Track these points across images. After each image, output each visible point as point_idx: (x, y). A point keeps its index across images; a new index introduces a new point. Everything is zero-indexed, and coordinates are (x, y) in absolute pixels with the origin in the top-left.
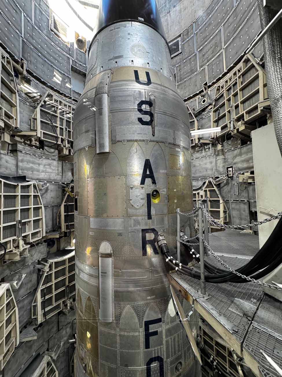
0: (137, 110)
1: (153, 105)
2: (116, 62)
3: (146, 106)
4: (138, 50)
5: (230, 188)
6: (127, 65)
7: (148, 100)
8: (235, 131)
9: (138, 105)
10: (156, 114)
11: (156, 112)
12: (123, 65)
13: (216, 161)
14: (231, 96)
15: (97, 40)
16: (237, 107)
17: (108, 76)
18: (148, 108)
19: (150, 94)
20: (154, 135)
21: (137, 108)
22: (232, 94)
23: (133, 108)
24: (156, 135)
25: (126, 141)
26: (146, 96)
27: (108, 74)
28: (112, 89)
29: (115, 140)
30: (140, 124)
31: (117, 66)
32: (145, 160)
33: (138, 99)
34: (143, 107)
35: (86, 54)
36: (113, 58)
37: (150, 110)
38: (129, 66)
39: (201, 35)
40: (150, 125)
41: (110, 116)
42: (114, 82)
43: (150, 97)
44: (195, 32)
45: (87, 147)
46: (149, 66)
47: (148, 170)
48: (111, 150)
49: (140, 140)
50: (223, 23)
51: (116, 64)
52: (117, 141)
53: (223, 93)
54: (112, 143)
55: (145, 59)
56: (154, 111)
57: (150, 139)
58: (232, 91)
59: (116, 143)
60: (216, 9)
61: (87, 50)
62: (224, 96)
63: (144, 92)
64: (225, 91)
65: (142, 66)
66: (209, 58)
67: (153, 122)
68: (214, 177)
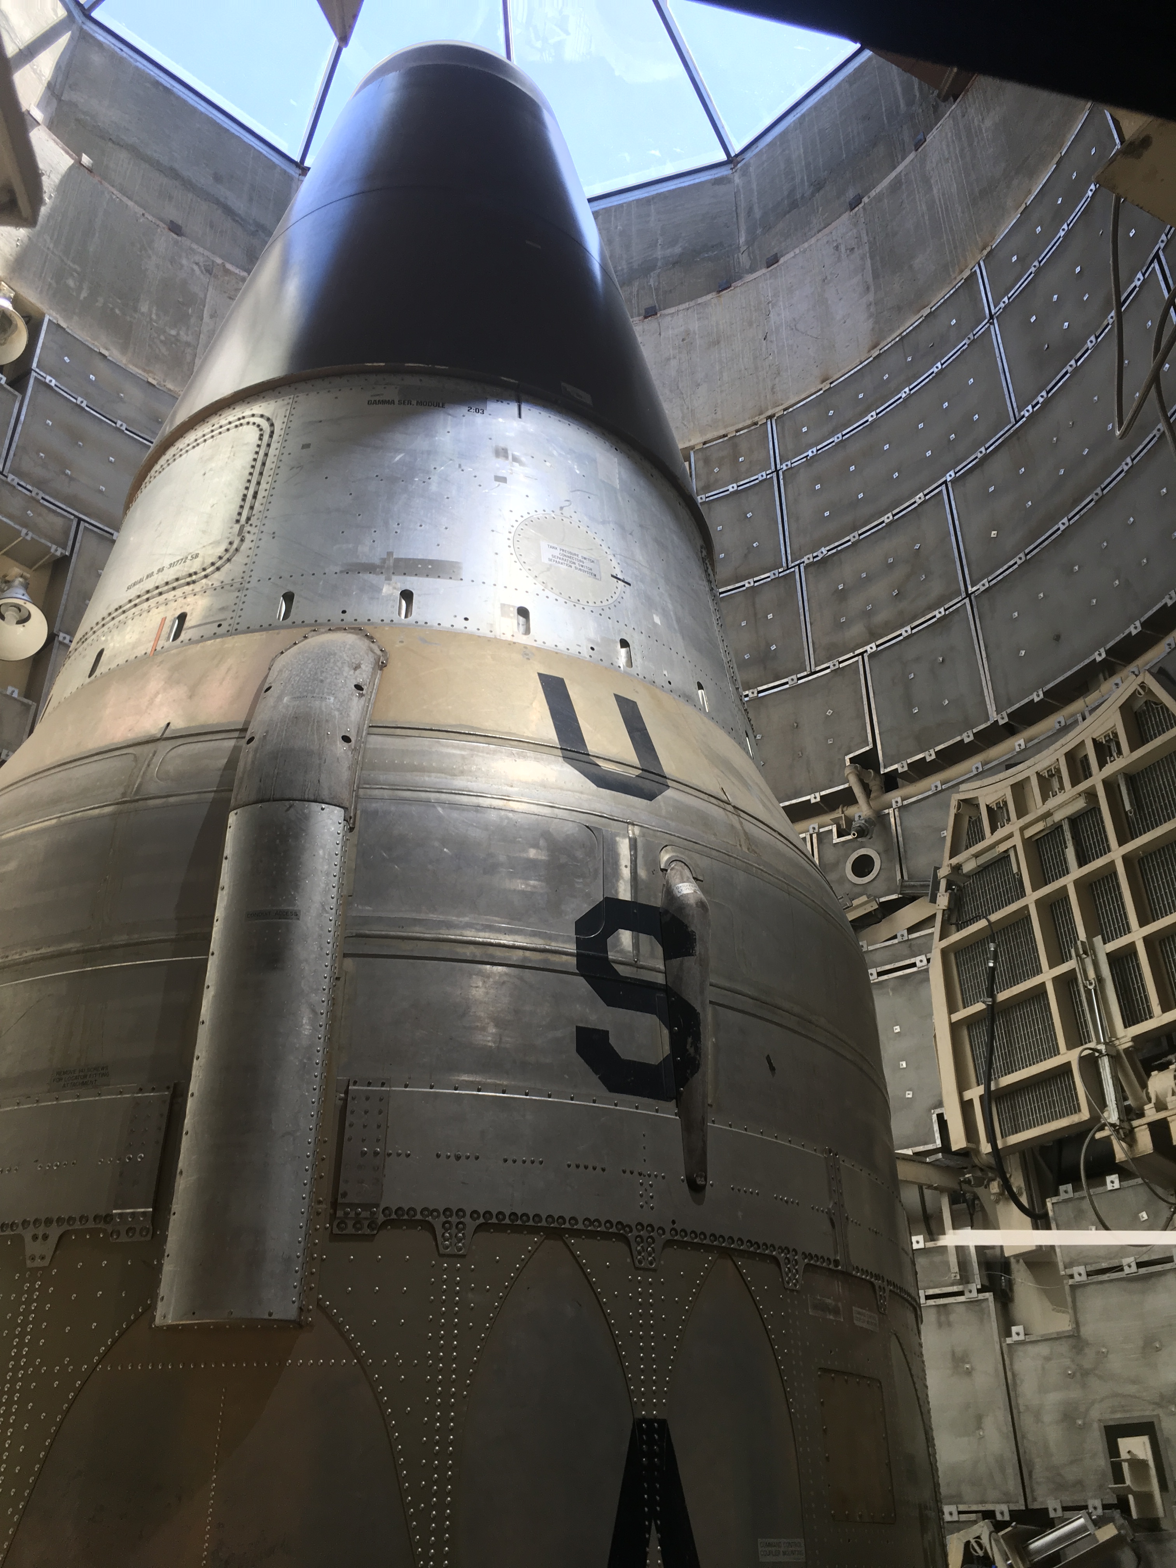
0: (573, 960)
1: (698, 948)
2: (407, 595)
3: (636, 945)
4: (557, 553)
6: (485, 631)
7: (657, 901)
8: (1145, 1141)
9: (583, 925)
10: (709, 1010)
11: (711, 994)
12: (460, 624)
13: (1007, 1356)
14: (1068, 881)
15: (265, 425)
16: (1124, 963)
17: (360, 681)
18: (651, 963)
19: (665, 857)
20: (696, 1188)
21: (572, 948)
22: (1076, 872)
23: (539, 943)
24: (712, 1185)
25: (467, 1220)
26: (642, 873)
27: (355, 669)
28: (382, 777)
29: (366, 1206)
30: (594, 1078)
31: (410, 618)
32: (633, 1431)
33: (579, 883)
34: (622, 952)
35: (20, 397)
36: (384, 561)
37: (665, 973)
38: (503, 638)
39: (818, 487)
40: (668, 1099)
41: (342, 979)
42: (398, 731)
43: (668, 882)
44: (781, 464)
45: (45, 1237)
46: (630, 662)
47: (654, 1536)
48: (318, 1305)
49: (591, 1223)
50: (952, 473)
51: (404, 603)
52: (381, 1218)
53: (1002, 848)
54: (336, 1231)
55: (601, 612)
56: (702, 992)
57: (674, 1222)
58: (1070, 853)
59: (370, 1238)
60: (904, 395)
61: (34, 374)
62: (1015, 870)
63: (627, 841)
64: (1017, 840)
65: (586, 652)
66: (881, 617)
67: (698, 1076)
68: (1004, 1508)
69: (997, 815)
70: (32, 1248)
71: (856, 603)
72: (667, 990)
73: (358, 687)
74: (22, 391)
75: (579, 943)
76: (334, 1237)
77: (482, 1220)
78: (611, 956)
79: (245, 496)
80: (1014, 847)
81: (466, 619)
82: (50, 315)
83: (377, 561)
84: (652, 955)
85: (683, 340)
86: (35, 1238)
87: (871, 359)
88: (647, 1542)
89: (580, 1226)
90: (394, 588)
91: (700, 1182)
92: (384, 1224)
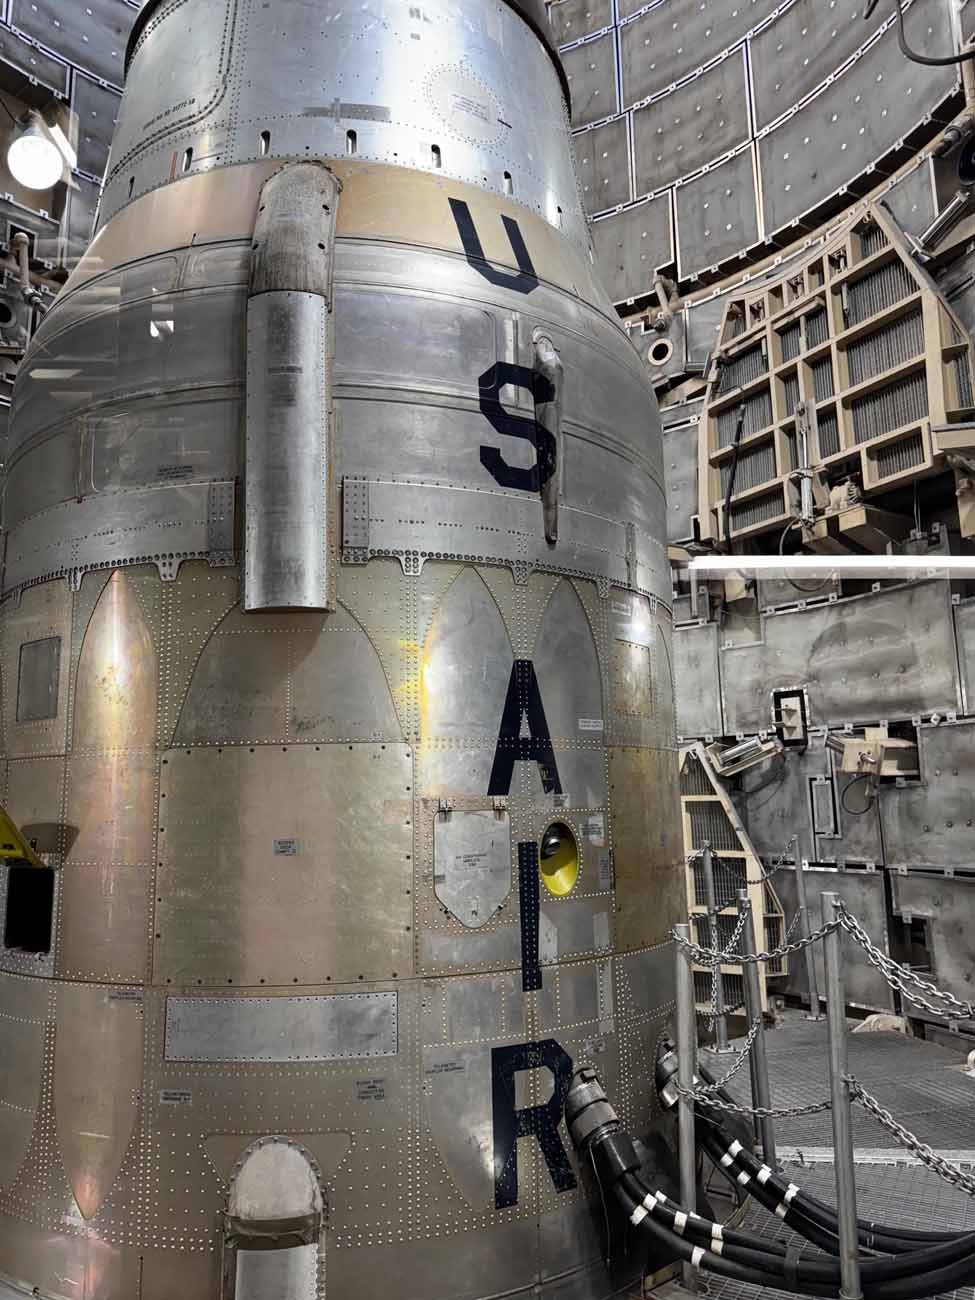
0: (478, 404)
1: (556, 396)
2: (352, 135)
3: (517, 395)
4: (459, 101)
5: (794, 800)
6: (409, 165)
7: (530, 365)
8: (822, 529)
9: (483, 381)
10: (562, 437)
11: (564, 427)
12: (391, 159)
13: (720, 656)
14: (798, 360)
16: (827, 415)
17: (326, 202)
18: (525, 406)
19: (536, 334)
20: (551, 542)
21: (477, 395)
22: (805, 353)
23: (456, 392)
24: (560, 540)
25: (419, 557)
26: (521, 345)
27: (322, 193)
29: (360, 548)
30: (492, 478)
31: (356, 155)
32: (514, 666)
33: (480, 352)
34: (508, 398)
36: (333, 105)
37: (535, 413)
38: (422, 170)
39: (647, 42)
40: (535, 491)
41: (333, 413)
42: (356, 241)
43: (537, 352)
44: (620, 20)
45: (170, 564)
46: (511, 190)
47: (524, 716)
48: (337, 601)
49: (491, 560)
50: (752, 32)
51: (350, 141)
52: (369, 556)
53: (757, 337)
54: (343, 562)
55: (491, 149)
56: (558, 425)
57: (538, 560)
58: (802, 340)
59: (364, 565)
62: (764, 353)
63: (511, 322)
64: (768, 332)
65: (481, 182)
66: (688, 157)
67: (552, 479)
68: (711, 737)
69: (756, 312)
70: (164, 570)
71: (670, 145)
72: (535, 423)
73: (325, 207)
75: (481, 392)
76: (343, 565)
77: (427, 557)
78: (502, 401)
79: (223, 50)
80: (765, 337)
81: (396, 154)
83: (328, 107)
84: (527, 401)
86: (164, 564)
88: (521, 718)
89: (484, 561)
90: (342, 129)
91: (553, 538)
92: (372, 558)
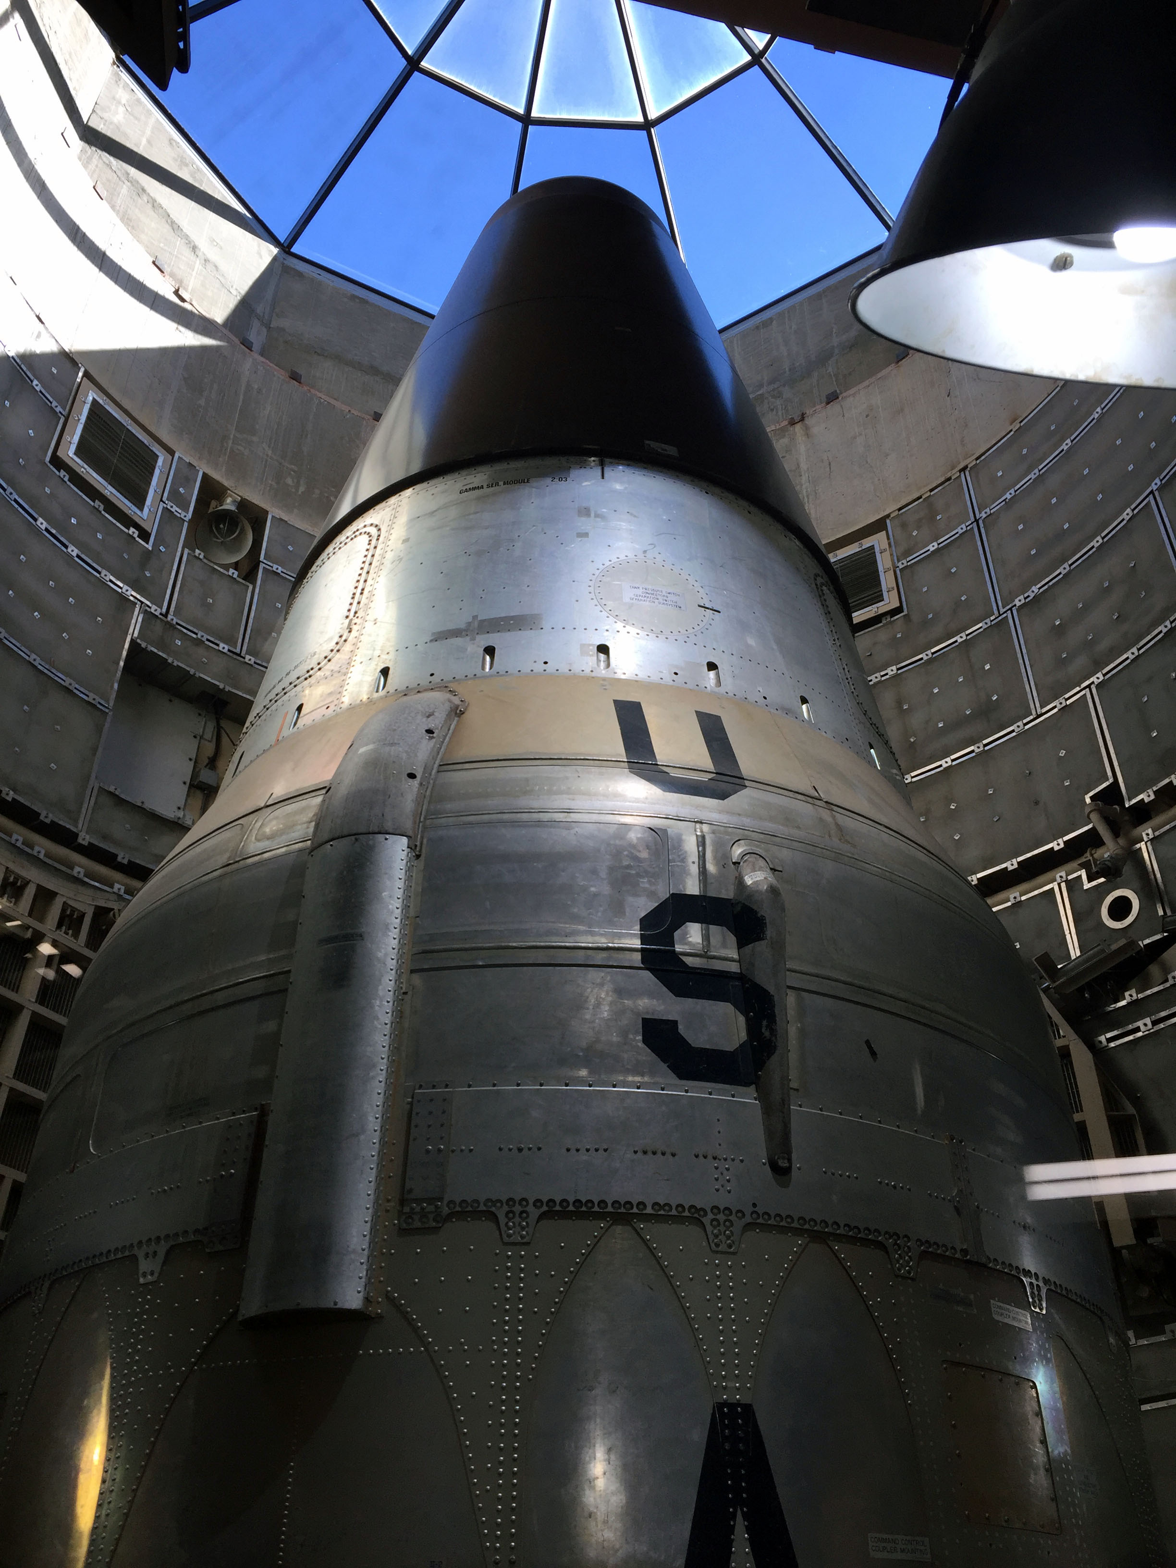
0: (638, 956)
1: (768, 932)
2: (490, 651)
3: (706, 937)
4: (640, 592)
6: (564, 669)
7: (728, 893)
9: (648, 922)
10: (793, 997)
11: (792, 980)
12: (539, 668)
15: (373, 531)
17: (431, 726)
18: (724, 953)
19: (737, 851)
20: (780, 1172)
21: (636, 943)
23: (602, 942)
24: (799, 1169)
25: (530, 1208)
26: (711, 867)
27: (428, 717)
28: (449, 806)
29: (431, 1201)
30: (664, 1067)
31: (493, 670)
32: (713, 1414)
33: (644, 883)
34: (689, 944)
35: (251, 587)
36: (469, 624)
37: (739, 961)
38: (582, 674)
39: (1021, 527)
40: (747, 1084)
41: (410, 993)
42: (467, 766)
43: (740, 875)
44: (980, 513)
45: (155, 1253)
46: (719, 682)
47: (740, 1524)
48: (387, 1297)
49: (661, 1207)
50: (1157, 481)
51: (488, 658)
52: (446, 1210)
54: (404, 1226)
55: (687, 639)
56: (777, 977)
57: (754, 1205)
59: (435, 1230)
60: (1096, 416)
61: (262, 566)
63: (695, 838)
65: (668, 678)
66: (1104, 645)
67: (775, 1058)
70: (144, 1265)
71: (1076, 635)
72: (740, 977)
73: (429, 731)
74: (254, 583)
75: (644, 939)
76: (403, 1232)
77: (545, 1208)
78: (679, 948)
79: (354, 594)
81: (546, 663)
82: (274, 512)
83: (463, 626)
84: (724, 945)
85: (867, 416)
86: (147, 1256)
87: (1059, 388)
88: (732, 1530)
89: (649, 1210)
90: (478, 646)
91: (783, 1163)
92: (449, 1217)
